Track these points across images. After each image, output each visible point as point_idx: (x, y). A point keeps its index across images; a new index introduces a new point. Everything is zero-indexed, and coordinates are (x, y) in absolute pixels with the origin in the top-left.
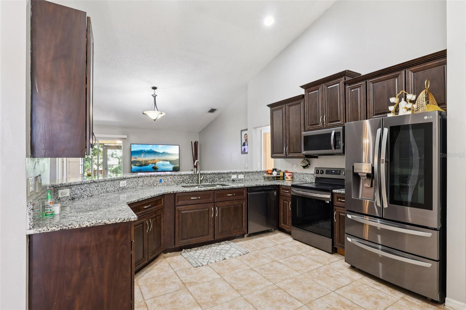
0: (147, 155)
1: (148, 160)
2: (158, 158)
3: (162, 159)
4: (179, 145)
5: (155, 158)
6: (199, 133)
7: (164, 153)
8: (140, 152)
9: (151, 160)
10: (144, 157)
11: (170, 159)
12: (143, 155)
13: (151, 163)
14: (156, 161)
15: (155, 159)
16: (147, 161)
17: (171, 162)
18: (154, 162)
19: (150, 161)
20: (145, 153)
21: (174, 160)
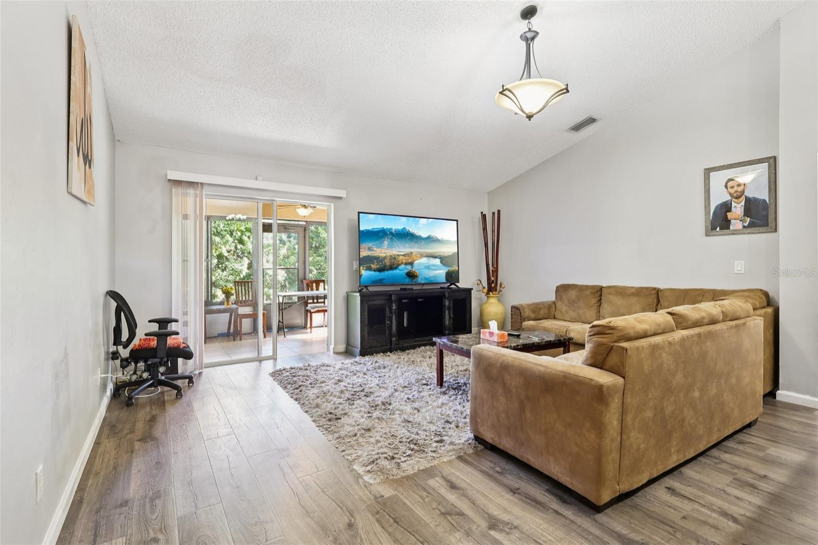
0: (396, 242)
1: (399, 256)
2: (418, 250)
3: (425, 253)
4: (457, 221)
5: (412, 250)
6: (489, 193)
7: (430, 239)
8: (381, 235)
9: (404, 255)
10: (390, 247)
11: (440, 254)
12: (386, 243)
13: (404, 261)
14: (415, 258)
15: (412, 253)
16: (395, 259)
17: (444, 260)
18: (410, 261)
19: (401, 257)
20: (391, 236)
21: (448, 256)
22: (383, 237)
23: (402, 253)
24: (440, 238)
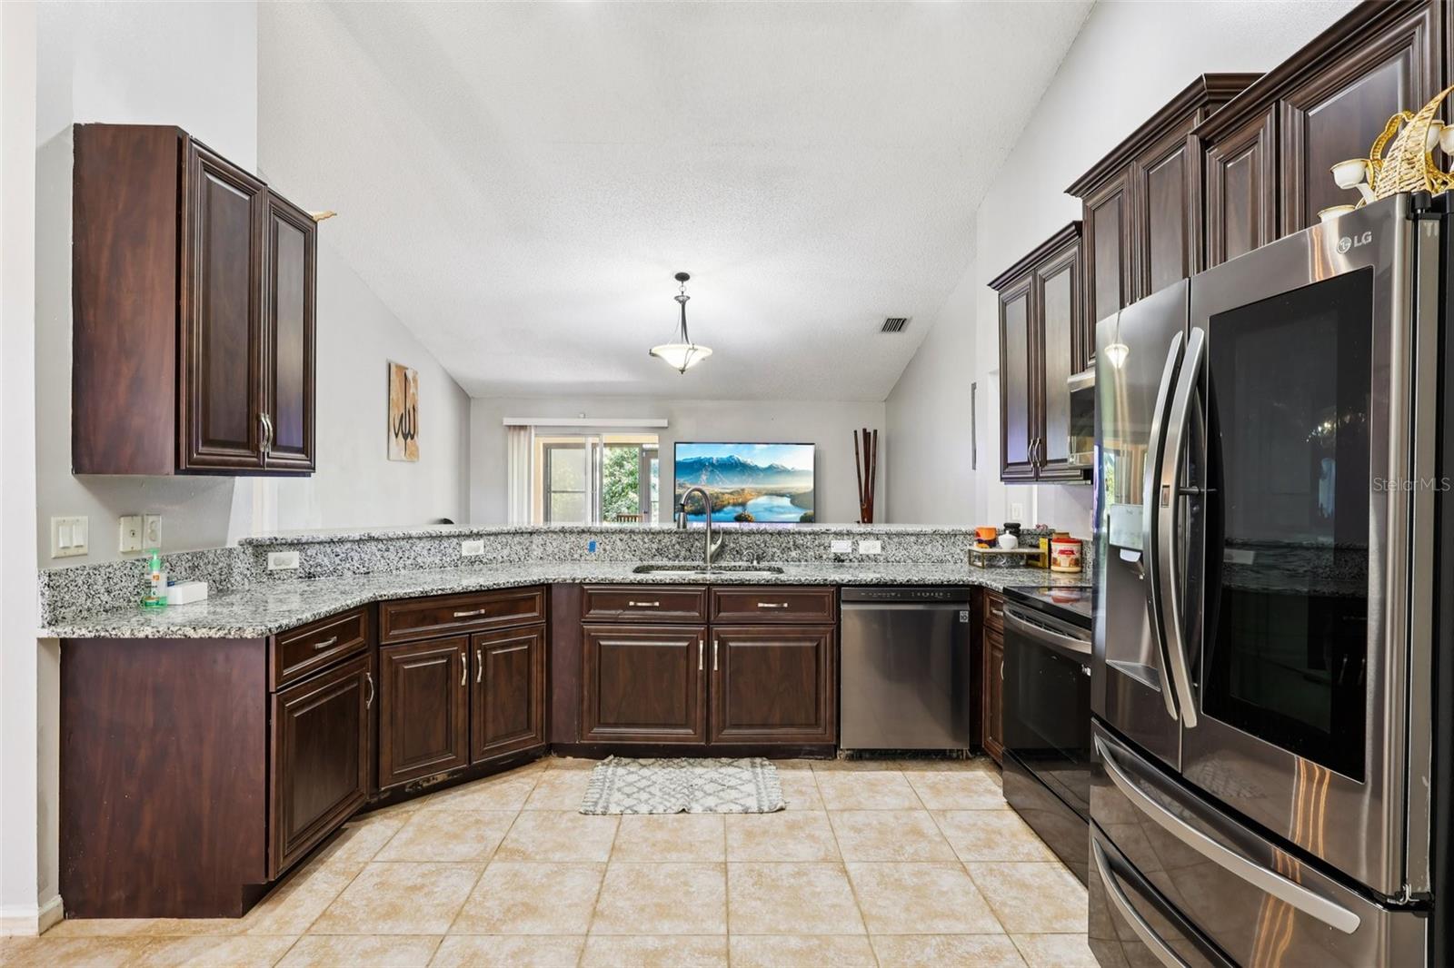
0: (719, 476)
1: (723, 494)
2: (753, 486)
3: (764, 489)
4: (814, 445)
5: (743, 486)
6: (885, 401)
7: (772, 470)
8: (696, 467)
9: (731, 493)
11: (790, 491)
12: (704, 477)
13: (731, 501)
14: (749, 497)
15: (743, 490)
16: (717, 498)
17: (795, 499)
18: (740, 500)
19: (727, 496)
20: (711, 468)
21: (800, 493)
22: (699, 470)
23: (728, 491)
24: (790, 469)
